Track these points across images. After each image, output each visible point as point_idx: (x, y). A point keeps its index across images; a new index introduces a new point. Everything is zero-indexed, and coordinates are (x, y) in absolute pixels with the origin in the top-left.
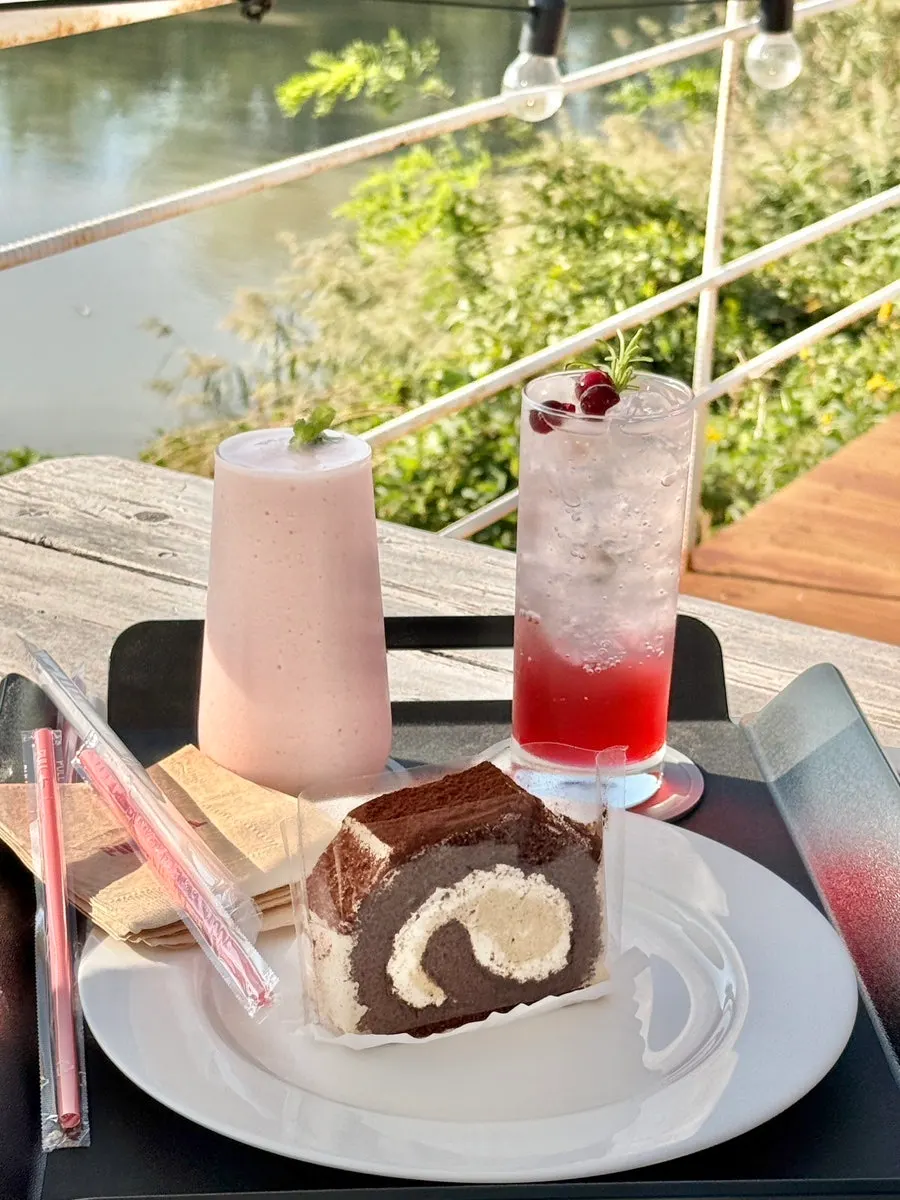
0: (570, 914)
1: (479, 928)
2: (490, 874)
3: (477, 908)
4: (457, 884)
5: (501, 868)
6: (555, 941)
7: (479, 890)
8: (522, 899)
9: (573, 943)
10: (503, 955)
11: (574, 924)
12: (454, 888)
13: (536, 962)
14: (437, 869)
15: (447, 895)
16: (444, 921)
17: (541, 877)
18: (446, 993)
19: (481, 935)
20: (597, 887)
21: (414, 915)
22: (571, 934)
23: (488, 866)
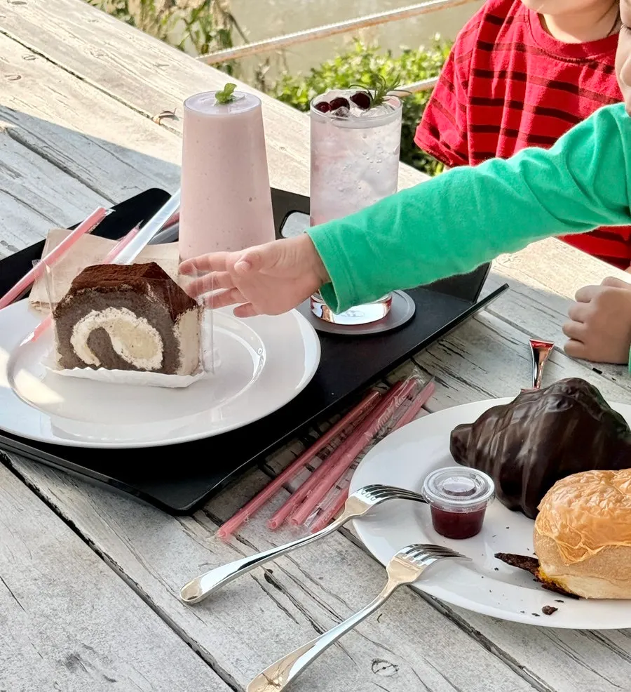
0: (161, 343)
1: (115, 335)
2: (119, 311)
3: (113, 325)
4: (103, 311)
5: (124, 309)
6: (154, 354)
7: (114, 317)
8: (135, 327)
9: (164, 357)
10: (127, 352)
11: (164, 348)
12: (101, 312)
13: (145, 360)
14: (91, 301)
15: (99, 314)
16: (97, 327)
17: (145, 320)
18: (100, 361)
19: (116, 339)
20: (175, 334)
21: (83, 319)
22: (163, 353)
23: (119, 307)
